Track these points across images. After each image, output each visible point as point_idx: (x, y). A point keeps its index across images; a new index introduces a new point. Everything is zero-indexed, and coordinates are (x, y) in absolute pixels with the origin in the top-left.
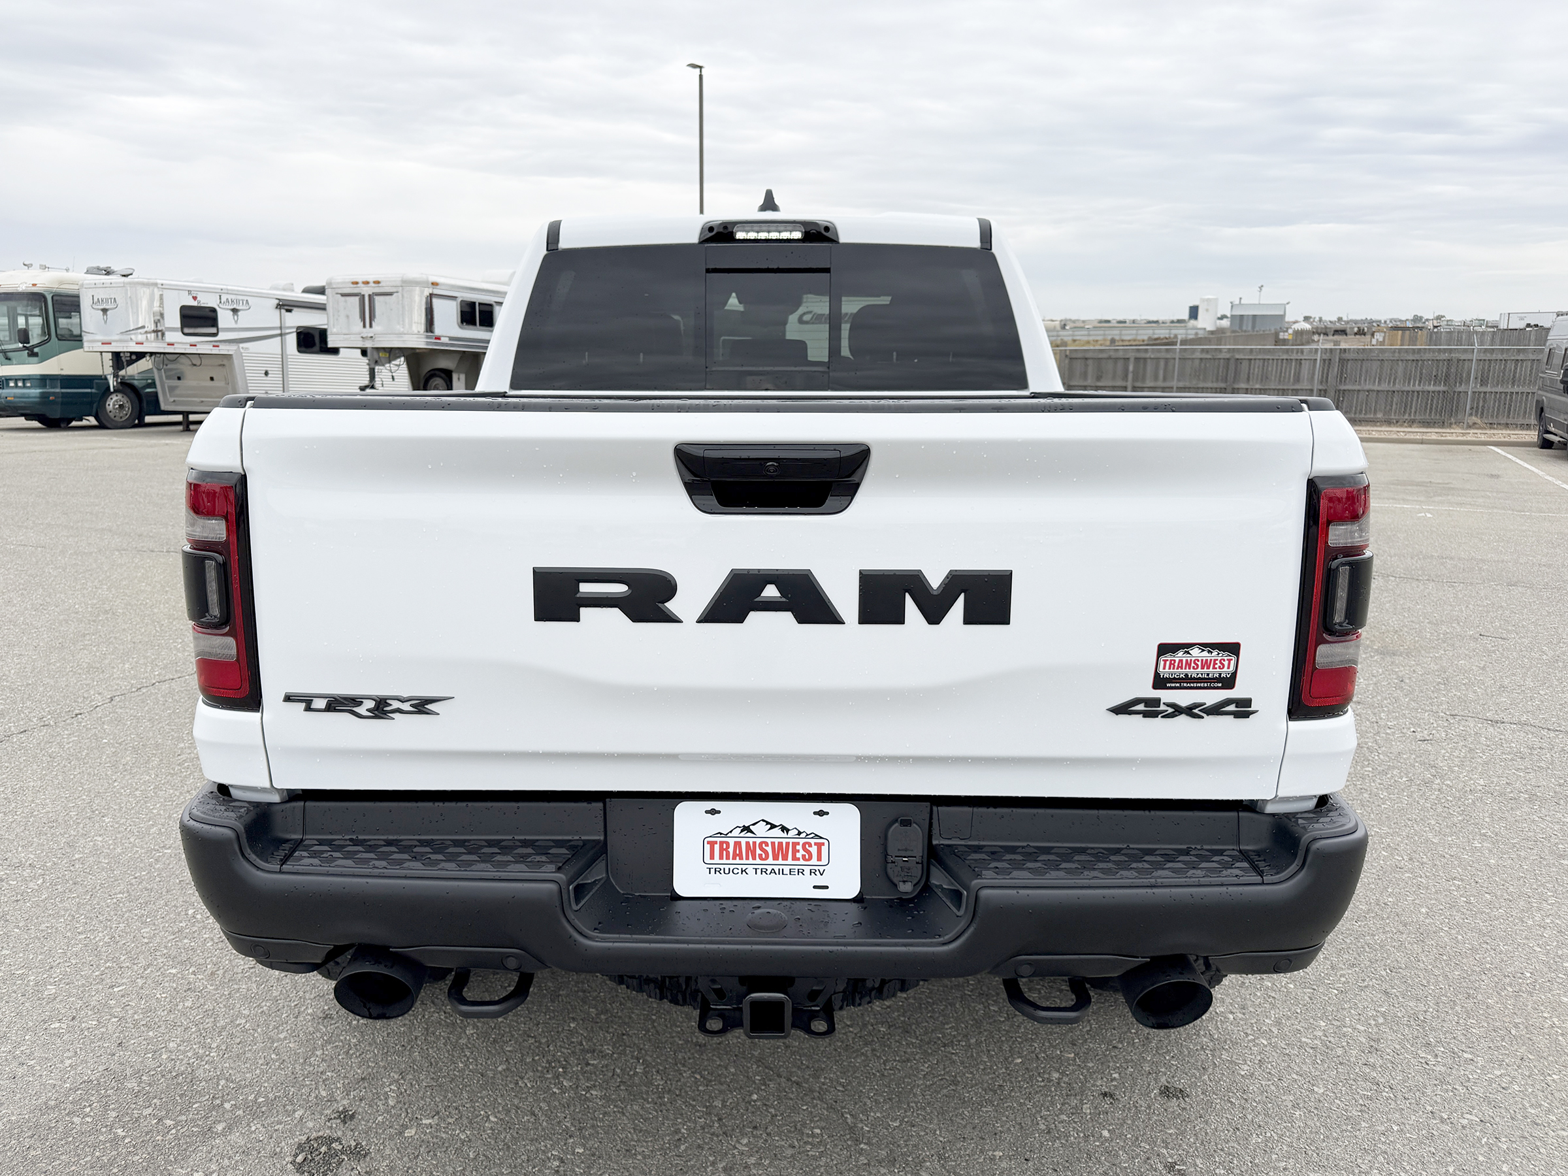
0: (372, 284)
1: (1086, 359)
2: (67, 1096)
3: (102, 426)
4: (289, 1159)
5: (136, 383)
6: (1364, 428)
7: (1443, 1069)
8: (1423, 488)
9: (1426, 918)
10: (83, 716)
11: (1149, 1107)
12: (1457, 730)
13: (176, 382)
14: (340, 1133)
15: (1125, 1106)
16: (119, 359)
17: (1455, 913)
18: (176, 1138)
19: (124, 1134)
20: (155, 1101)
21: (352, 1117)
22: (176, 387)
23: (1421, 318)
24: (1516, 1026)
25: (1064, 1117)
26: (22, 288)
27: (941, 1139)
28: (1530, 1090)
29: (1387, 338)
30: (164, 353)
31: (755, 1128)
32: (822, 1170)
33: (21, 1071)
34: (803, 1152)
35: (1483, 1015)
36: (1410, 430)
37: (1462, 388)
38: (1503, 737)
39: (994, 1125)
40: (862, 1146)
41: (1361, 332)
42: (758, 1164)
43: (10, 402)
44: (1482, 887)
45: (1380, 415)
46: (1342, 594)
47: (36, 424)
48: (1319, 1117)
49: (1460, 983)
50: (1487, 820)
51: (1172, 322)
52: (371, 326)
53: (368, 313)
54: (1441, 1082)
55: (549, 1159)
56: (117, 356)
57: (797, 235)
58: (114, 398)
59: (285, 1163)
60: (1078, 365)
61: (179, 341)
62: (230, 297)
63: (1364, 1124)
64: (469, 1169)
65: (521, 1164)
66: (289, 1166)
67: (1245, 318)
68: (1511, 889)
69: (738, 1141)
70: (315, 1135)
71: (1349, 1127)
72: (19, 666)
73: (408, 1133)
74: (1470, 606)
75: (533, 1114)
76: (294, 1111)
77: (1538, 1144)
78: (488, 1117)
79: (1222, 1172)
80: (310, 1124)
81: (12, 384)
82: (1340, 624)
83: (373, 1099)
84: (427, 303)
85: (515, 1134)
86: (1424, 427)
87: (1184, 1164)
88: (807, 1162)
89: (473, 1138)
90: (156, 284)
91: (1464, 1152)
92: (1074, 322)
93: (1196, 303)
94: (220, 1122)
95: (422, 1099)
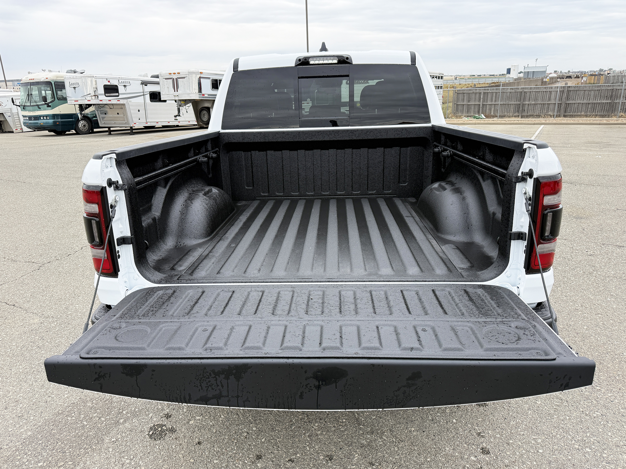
0: (177, 74)
1: (464, 93)
2: (66, 409)
3: (77, 133)
4: (147, 433)
5: (89, 116)
6: (576, 119)
7: (588, 394)
8: (598, 145)
9: (586, 331)
10: (71, 255)
11: (472, 410)
12: (605, 250)
13: (104, 115)
14: (166, 423)
15: (462, 410)
16: (82, 108)
17: (598, 329)
18: (106, 425)
19: (86, 424)
20: (98, 411)
21: (170, 416)
22: (104, 117)
23: (603, 70)
24: (619, 375)
25: (439, 414)
26: (42, 80)
27: (391, 423)
28: (622, 402)
29: (588, 79)
30: (99, 104)
31: (321, 419)
32: (345, 436)
33: (49, 399)
34: (339, 429)
35: (605, 371)
36: (595, 119)
37: (617, 101)
38: (623, 253)
39: (412, 418)
40: (361, 426)
41: (577, 77)
42: (321, 434)
43: (42, 125)
44: (609, 317)
45: (583, 113)
46: (549, 224)
47: (53, 133)
48: (538, 413)
49: (598, 358)
50: (614, 289)
51: (500, 75)
52: (177, 91)
53: (176, 86)
54: (587, 399)
55: (243, 432)
56: (81, 106)
57: (335, 61)
58: (81, 122)
59: (145, 435)
60: (461, 96)
61: (104, 99)
62: (123, 81)
63: (555, 416)
64: (213, 437)
65: (232, 435)
66: (147, 436)
67: (530, 72)
68: (621, 318)
69: (314, 425)
70: (156, 423)
71: (549, 418)
72: (47, 235)
73: (191, 422)
74: (614, 196)
75: (237, 414)
76: (149, 414)
77: (623, 424)
78: (221, 416)
79: (499, 436)
80: (155, 419)
81: (42, 118)
82: (548, 236)
83: (178, 409)
84: (198, 81)
85: (230, 423)
86: (601, 118)
87: (484, 433)
88: (340, 433)
89: (215, 424)
90: (93, 77)
91: (594, 427)
92: (460, 76)
93: (509, 67)
94: (121, 419)
95: (196, 409)
